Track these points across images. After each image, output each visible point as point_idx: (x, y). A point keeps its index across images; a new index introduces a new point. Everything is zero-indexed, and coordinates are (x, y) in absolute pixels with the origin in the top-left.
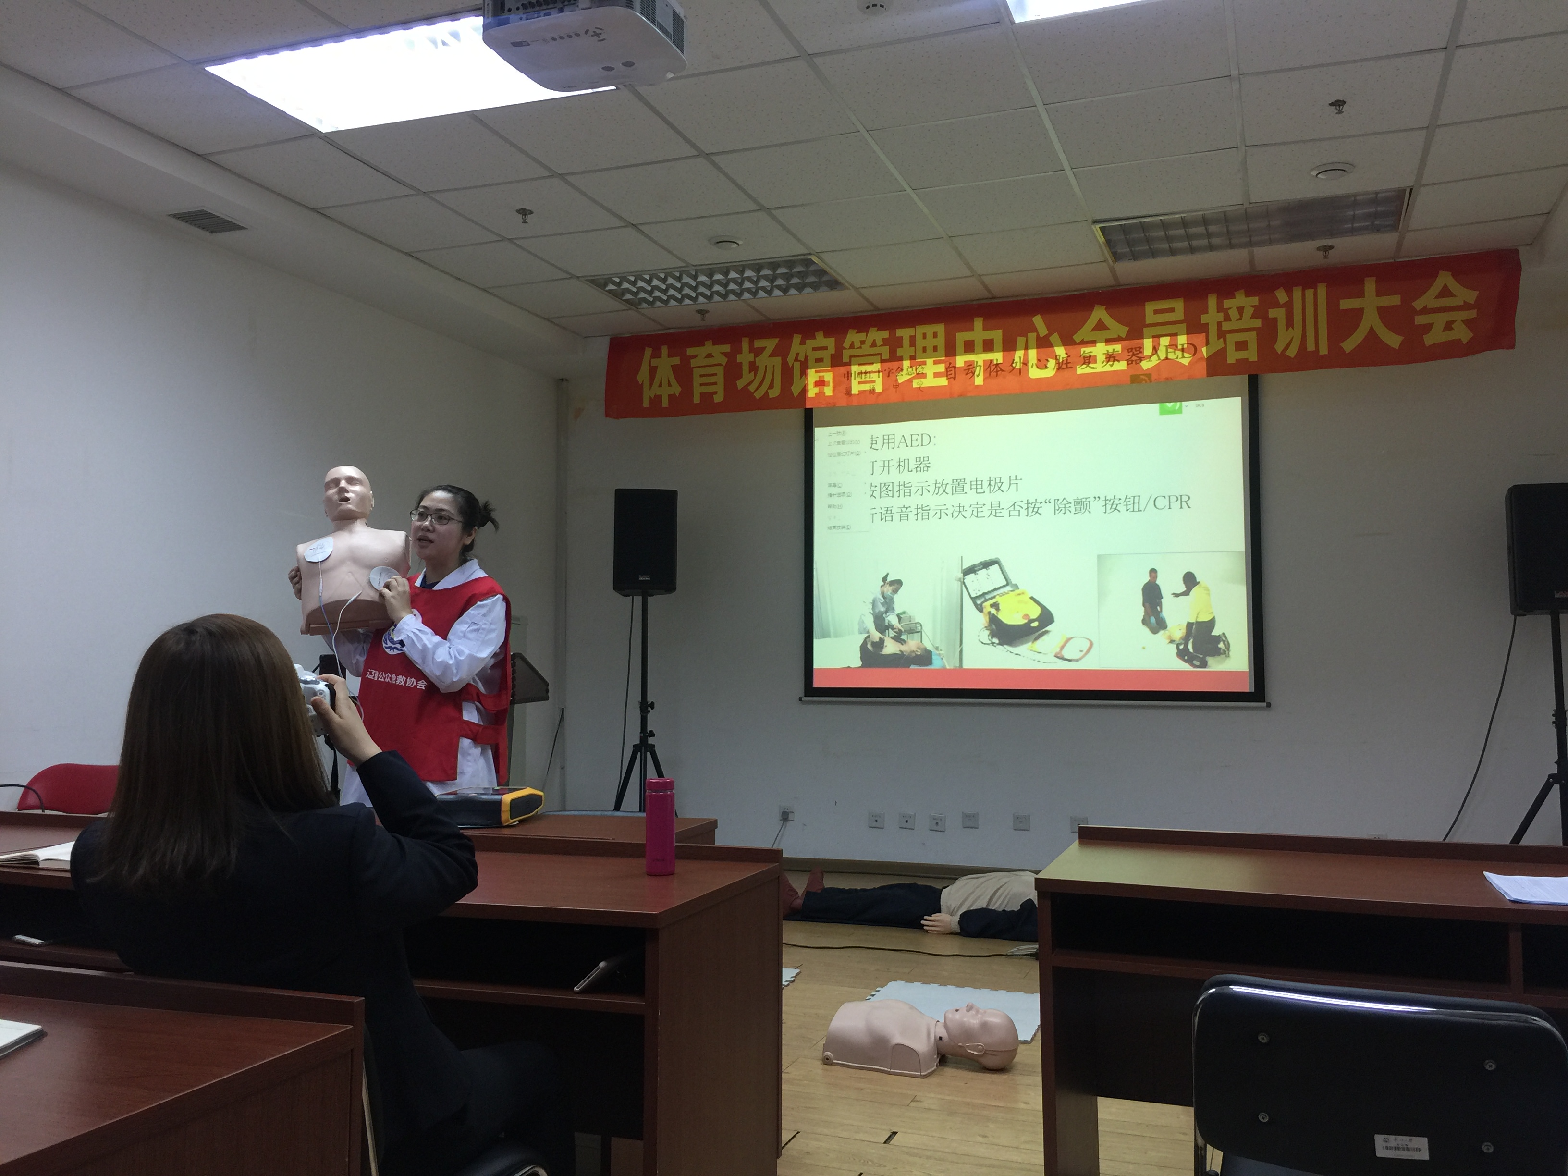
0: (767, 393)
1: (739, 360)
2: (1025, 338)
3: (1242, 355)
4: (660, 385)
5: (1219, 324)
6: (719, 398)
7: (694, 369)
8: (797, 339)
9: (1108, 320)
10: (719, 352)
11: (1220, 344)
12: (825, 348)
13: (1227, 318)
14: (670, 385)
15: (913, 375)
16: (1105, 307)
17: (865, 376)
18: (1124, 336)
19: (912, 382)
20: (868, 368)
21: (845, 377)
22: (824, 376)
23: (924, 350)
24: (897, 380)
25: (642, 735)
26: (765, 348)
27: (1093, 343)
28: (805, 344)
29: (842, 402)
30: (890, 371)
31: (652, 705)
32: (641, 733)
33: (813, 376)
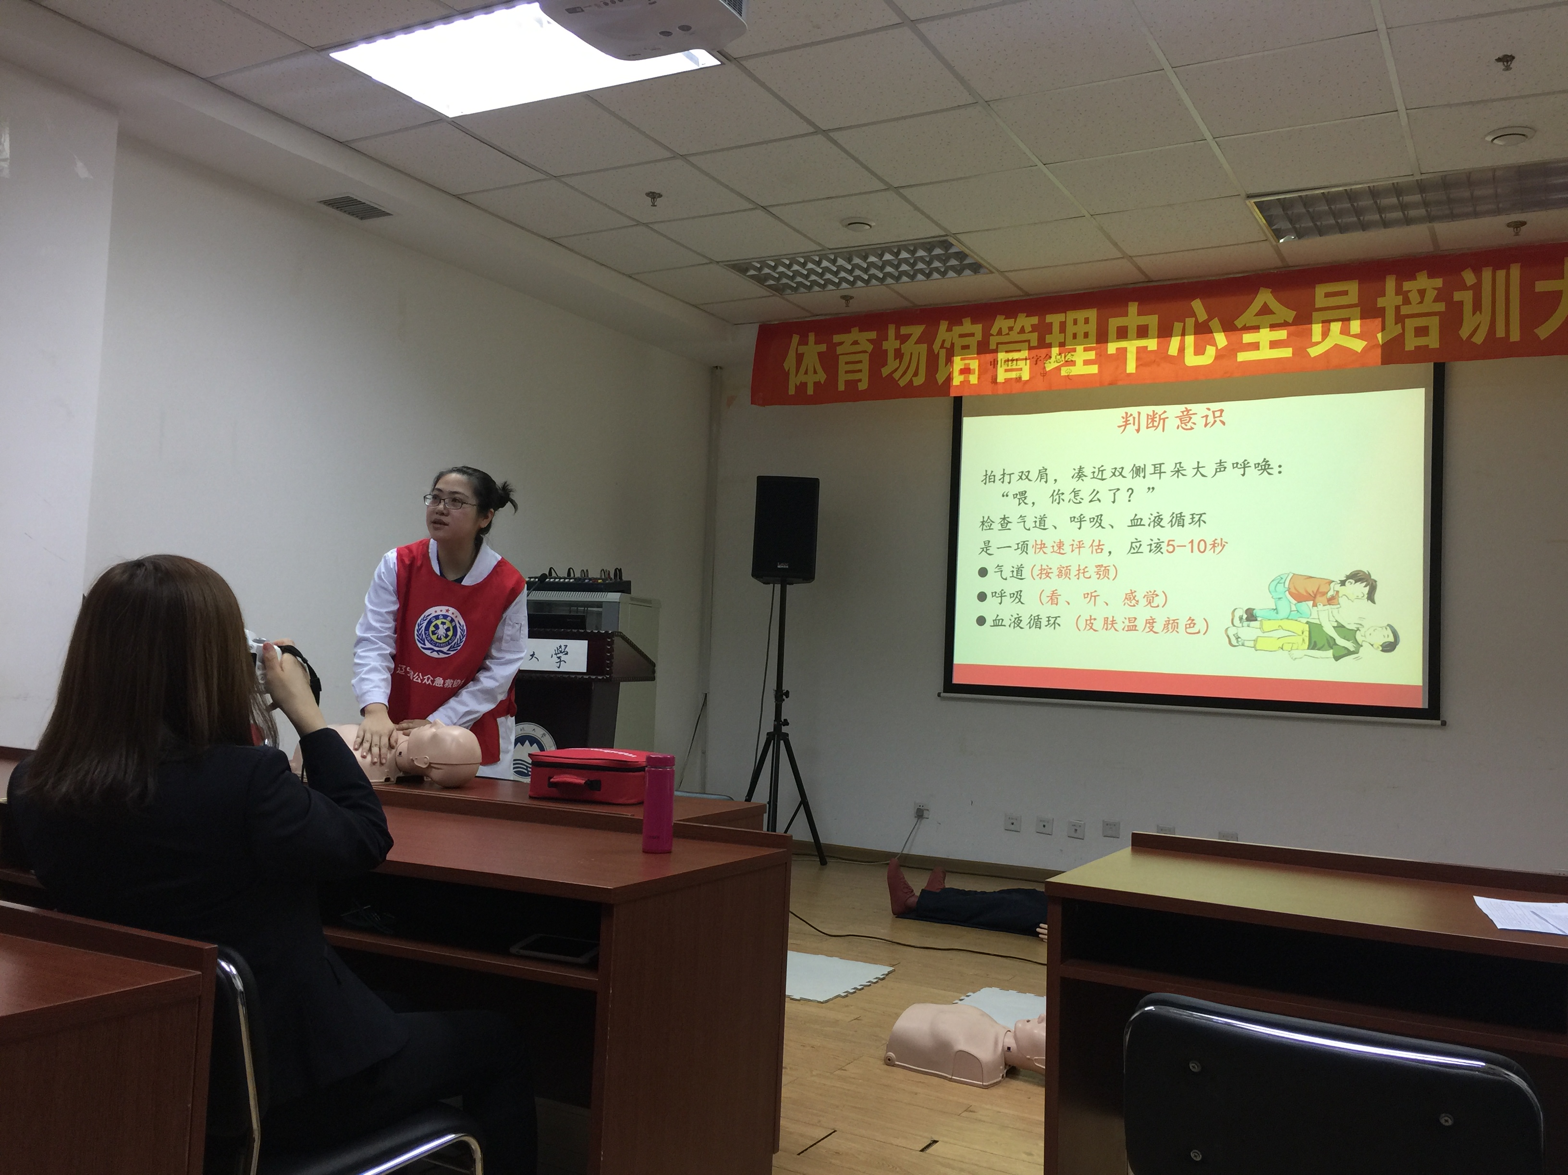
0: (911, 381)
1: (884, 348)
2: (1183, 324)
3: (1422, 341)
4: (806, 373)
5: (1398, 308)
6: (863, 386)
7: (840, 356)
8: (944, 325)
9: (1274, 304)
10: (864, 339)
11: (1398, 330)
12: (972, 335)
13: (1407, 301)
14: (815, 372)
15: (1062, 363)
16: (1271, 290)
17: (1012, 363)
18: (1290, 321)
19: (1060, 370)
20: (1015, 355)
21: (991, 365)
22: (969, 364)
23: (1075, 336)
24: (1045, 368)
25: (776, 723)
26: (910, 335)
27: (1256, 328)
28: (951, 330)
29: (988, 390)
30: (1038, 358)
31: (787, 694)
32: (774, 721)
33: (958, 363)
